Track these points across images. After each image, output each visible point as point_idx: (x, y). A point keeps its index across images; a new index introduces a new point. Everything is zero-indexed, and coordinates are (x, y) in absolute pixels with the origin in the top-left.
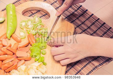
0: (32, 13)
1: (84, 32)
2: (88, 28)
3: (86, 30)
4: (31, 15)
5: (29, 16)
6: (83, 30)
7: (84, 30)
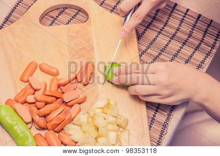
0: (52, 17)
4: (53, 22)
5: (51, 25)
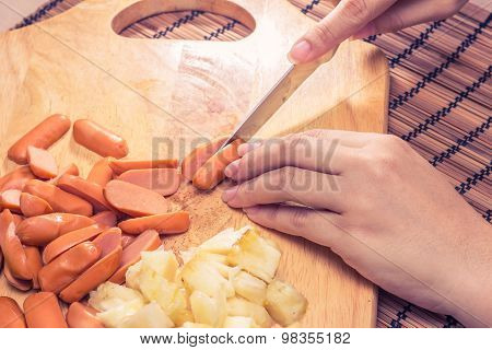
1: (429, 80)
2: (445, 61)
3: (437, 71)
6: (426, 72)
7: (430, 74)
